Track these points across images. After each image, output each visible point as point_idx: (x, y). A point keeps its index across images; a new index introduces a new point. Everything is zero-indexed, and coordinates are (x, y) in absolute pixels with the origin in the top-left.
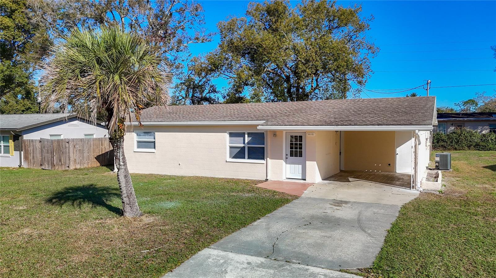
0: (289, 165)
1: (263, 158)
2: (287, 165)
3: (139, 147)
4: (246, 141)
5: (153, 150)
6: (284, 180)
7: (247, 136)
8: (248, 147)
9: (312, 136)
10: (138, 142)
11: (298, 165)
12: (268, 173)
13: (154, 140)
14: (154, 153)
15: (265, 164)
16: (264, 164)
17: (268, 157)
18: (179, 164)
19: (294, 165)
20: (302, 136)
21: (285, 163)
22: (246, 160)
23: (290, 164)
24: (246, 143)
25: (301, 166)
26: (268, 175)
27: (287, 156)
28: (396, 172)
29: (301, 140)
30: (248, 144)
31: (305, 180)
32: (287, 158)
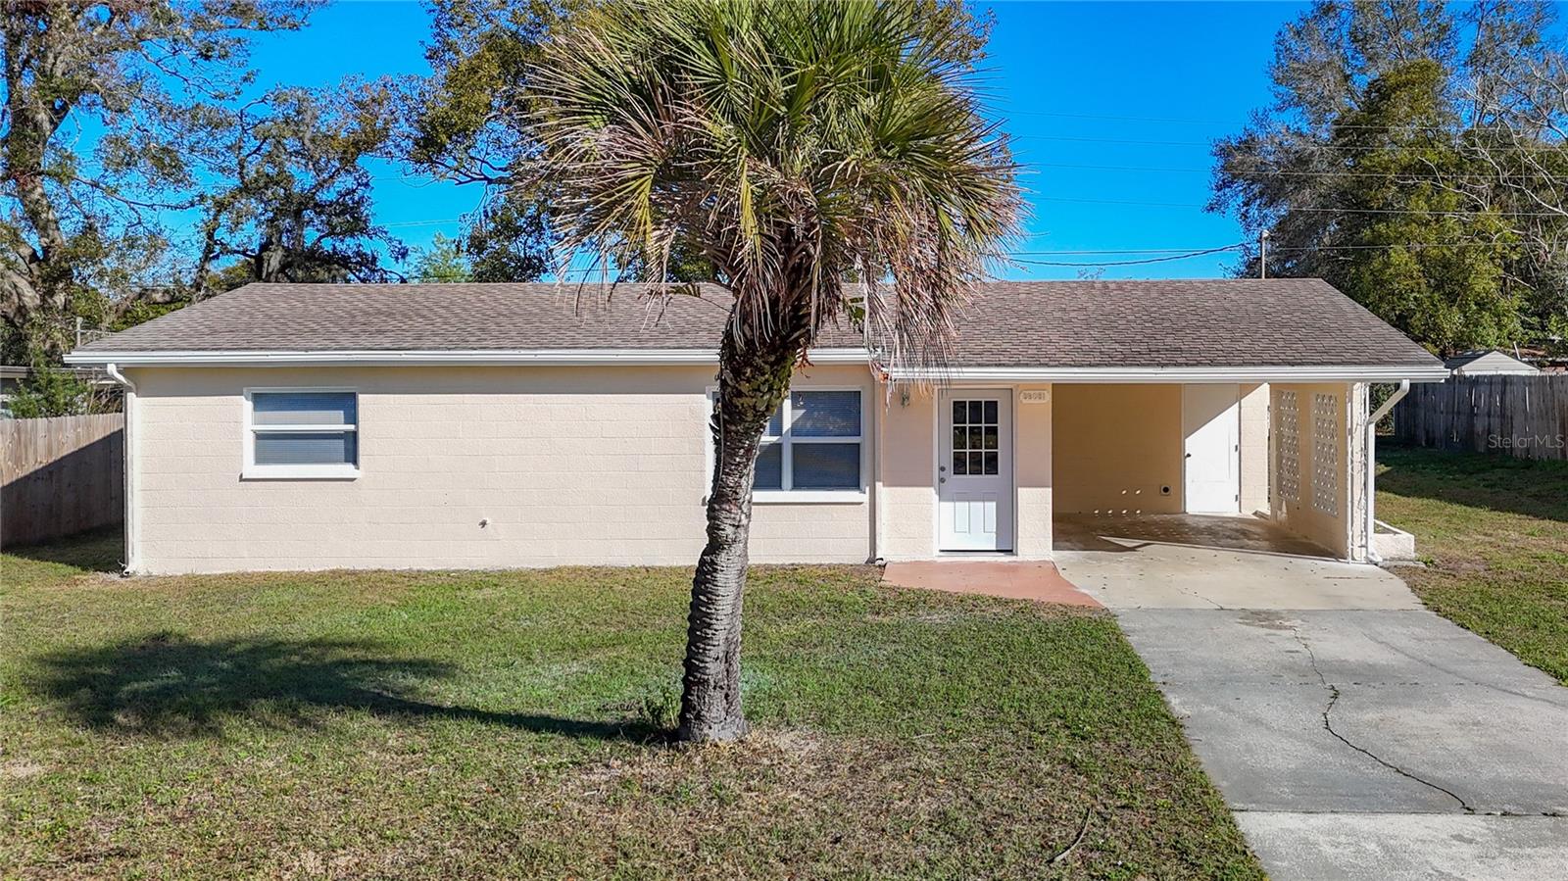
0: (952, 504)
1: (855, 484)
2: (944, 504)
3: (260, 459)
4: (787, 425)
5: (347, 470)
6: (936, 559)
7: (790, 407)
8: (794, 445)
9: (1037, 401)
10: (260, 436)
11: (984, 501)
12: (878, 538)
13: (351, 427)
14: (353, 480)
15: (867, 506)
16: (861, 503)
17: (880, 481)
18: (484, 524)
19: (967, 503)
20: (996, 402)
21: (937, 497)
22: (787, 495)
23: (953, 500)
24: (784, 431)
25: (994, 504)
26: (878, 541)
27: (943, 474)
28: (1185, 512)
29: (992, 417)
30: (792, 435)
31: (1010, 552)
32: (942, 480)
